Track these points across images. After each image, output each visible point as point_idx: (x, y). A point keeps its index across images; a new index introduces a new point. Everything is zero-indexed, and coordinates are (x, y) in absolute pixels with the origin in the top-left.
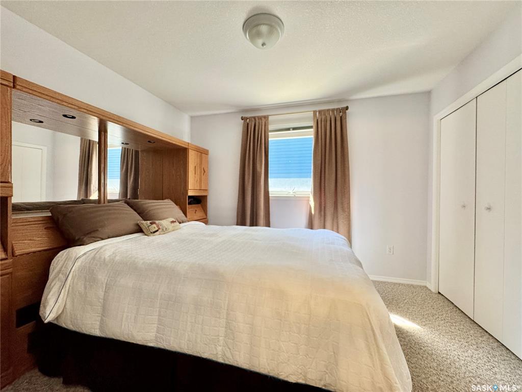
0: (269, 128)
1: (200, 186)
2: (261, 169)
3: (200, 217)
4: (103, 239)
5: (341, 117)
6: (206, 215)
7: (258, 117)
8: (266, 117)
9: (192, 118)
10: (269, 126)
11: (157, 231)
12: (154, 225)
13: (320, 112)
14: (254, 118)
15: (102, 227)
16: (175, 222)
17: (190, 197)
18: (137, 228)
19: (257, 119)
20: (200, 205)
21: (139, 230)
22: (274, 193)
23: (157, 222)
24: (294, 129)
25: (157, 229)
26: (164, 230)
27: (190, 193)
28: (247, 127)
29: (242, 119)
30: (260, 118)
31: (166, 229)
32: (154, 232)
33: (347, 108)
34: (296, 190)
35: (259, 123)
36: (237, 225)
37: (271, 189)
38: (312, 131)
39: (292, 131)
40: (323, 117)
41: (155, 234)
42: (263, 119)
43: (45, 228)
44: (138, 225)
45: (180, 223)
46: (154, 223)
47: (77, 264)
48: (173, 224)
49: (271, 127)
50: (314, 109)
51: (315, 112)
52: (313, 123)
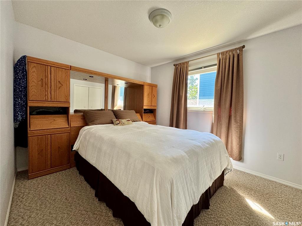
0: (189, 69)
1: (151, 103)
2: (183, 94)
3: (151, 120)
4: (96, 125)
5: (238, 55)
6: (155, 119)
7: (182, 63)
8: (187, 63)
9: (152, 68)
10: (189, 68)
11: (119, 124)
12: (118, 121)
13: (223, 53)
14: (181, 64)
15: (96, 120)
16: (130, 120)
17: (145, 109)
18: (111, 122)
19: (182, 64)
20: (152, 114)
21: (112, 123)
22: (190, 108)
23: (120, 120)
24: (205, 67)
25: (119, 123)
26: (123, 123)
27: (145, 108)
28: (176, 69)
29: (174, 66)
30: (184, 63)
31: (124, 123)
32: (117, 124)
33: (244, 47)
34: (205, 106)
35: (183, 66)
36: (170, 126)
37: (188, 106)
38: (216, 67)
39: (203, 69)
40: (224, 56)
41: (117, 125)
42: (185, 64)
43: (81, 119)
44: (112, 121)
45: (132, 122)
46: (118, 120)
47: (84, 132)
48: (128, 122)
49: (190, 68)
50: (218, 52)
51: (218, 54)
52: (216, 62)
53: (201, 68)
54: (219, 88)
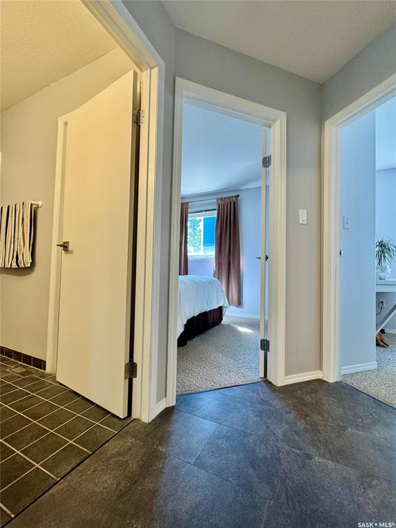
5: (234, 203)
8: (186, 204)
13: (221, 199)
24: (205, 211)
30: (183, 204)
37: (189, 254)
38: (216, 211)
40: (223, 203)
49: (189, 211)
51: (218, 199)
52: (216, 207)
53: (202, 211)
54: (219, 233)
